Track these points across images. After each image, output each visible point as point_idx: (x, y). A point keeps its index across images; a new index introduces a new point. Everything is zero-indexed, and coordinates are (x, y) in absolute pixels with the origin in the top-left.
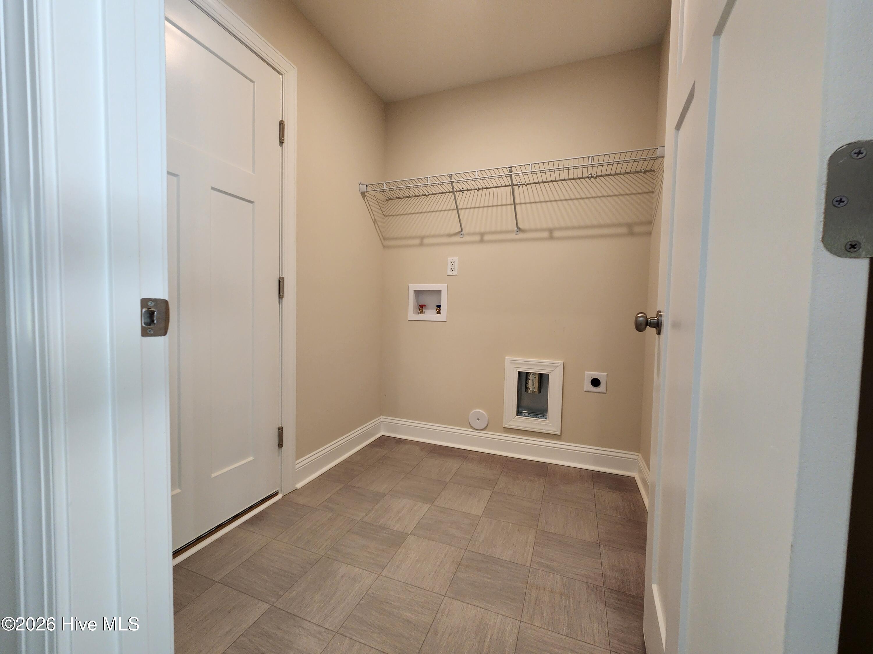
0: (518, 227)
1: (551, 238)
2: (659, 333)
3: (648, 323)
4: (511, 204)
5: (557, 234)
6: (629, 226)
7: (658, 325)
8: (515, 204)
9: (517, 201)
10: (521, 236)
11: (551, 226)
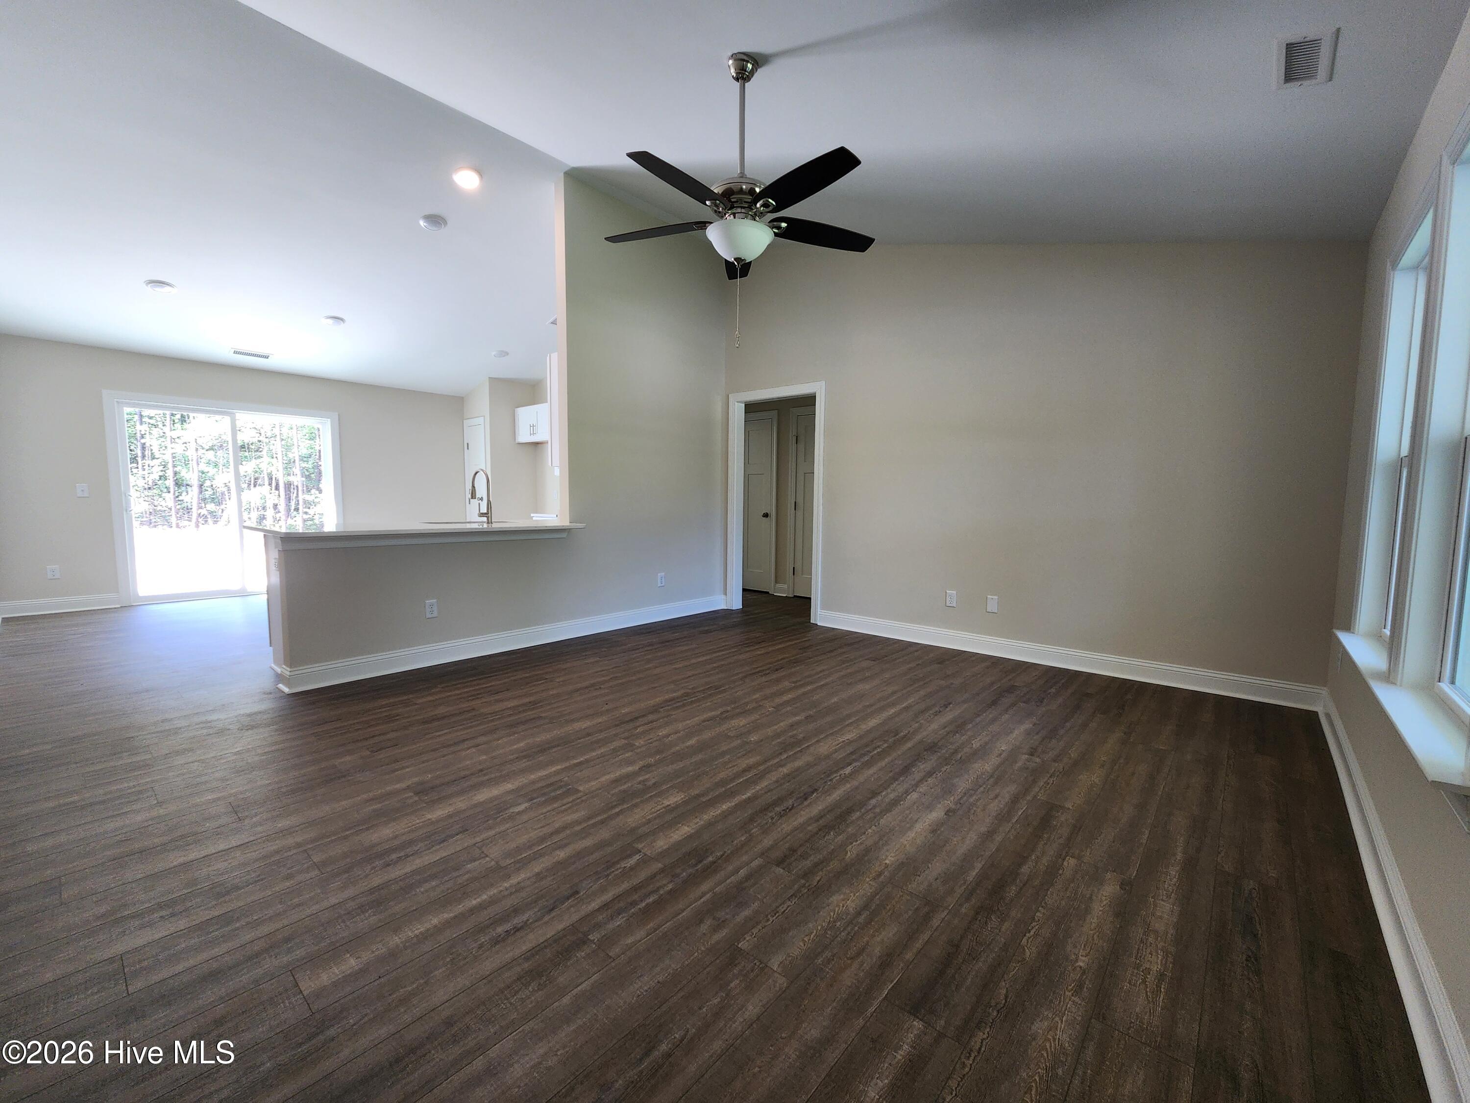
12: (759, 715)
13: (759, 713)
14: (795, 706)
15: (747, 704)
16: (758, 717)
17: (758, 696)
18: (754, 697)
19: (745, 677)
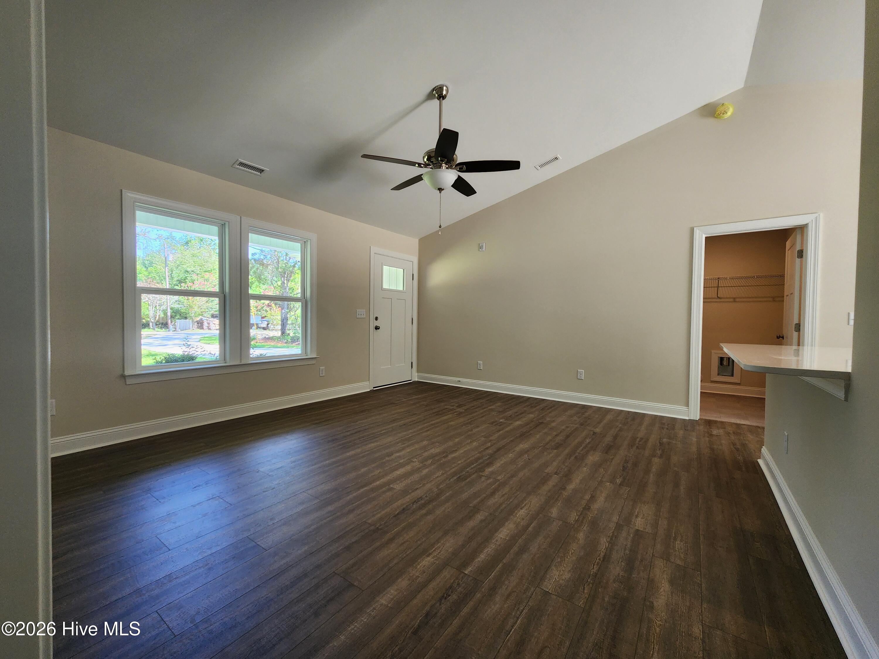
0: (717, 296)
1: (735, 301)
2: (783, 339)
3: (780, 337)
4: (716, 287)
5: (737, 300)
6: (773, 298)
7: (783, 337)
8: (718, 287)
9: (720, 286)
10: (719, 300)
11: (734, 296)
12: (423, 455)
13: (423, 457)
14: (397, 464)
15: (432, 464)
16: (424, 454)
17: (424, 472)
18: (427, 470)
19: (439, 495)
